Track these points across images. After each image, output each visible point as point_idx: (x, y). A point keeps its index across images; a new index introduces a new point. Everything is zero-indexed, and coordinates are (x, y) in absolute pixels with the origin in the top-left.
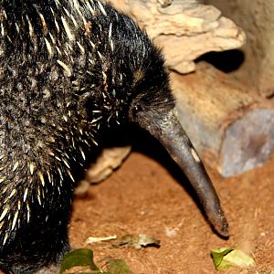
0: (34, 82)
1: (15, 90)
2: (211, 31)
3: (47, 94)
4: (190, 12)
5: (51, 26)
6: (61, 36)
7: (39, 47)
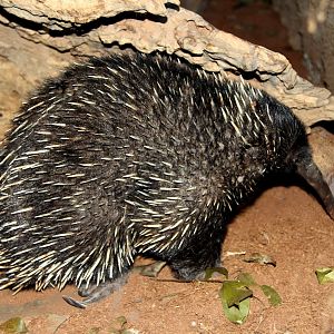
0: (213, 137)
1: (198, 139)
2: (324, 106)
3: (222, 146)
4: (308, 93)
5: (227, 103)
6: (234, 110)
7: (218, 116)
